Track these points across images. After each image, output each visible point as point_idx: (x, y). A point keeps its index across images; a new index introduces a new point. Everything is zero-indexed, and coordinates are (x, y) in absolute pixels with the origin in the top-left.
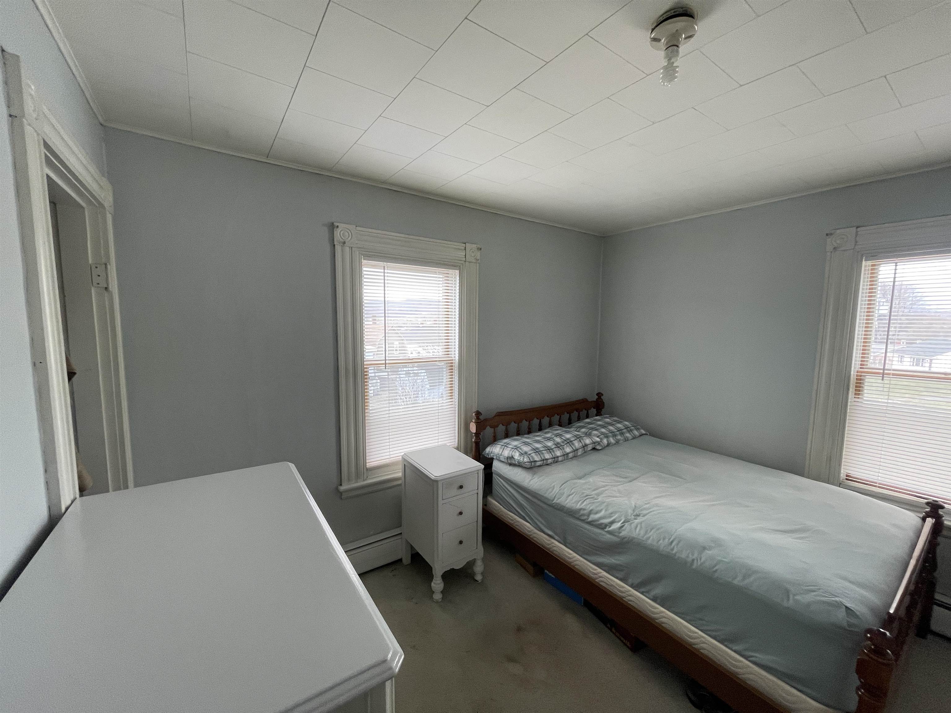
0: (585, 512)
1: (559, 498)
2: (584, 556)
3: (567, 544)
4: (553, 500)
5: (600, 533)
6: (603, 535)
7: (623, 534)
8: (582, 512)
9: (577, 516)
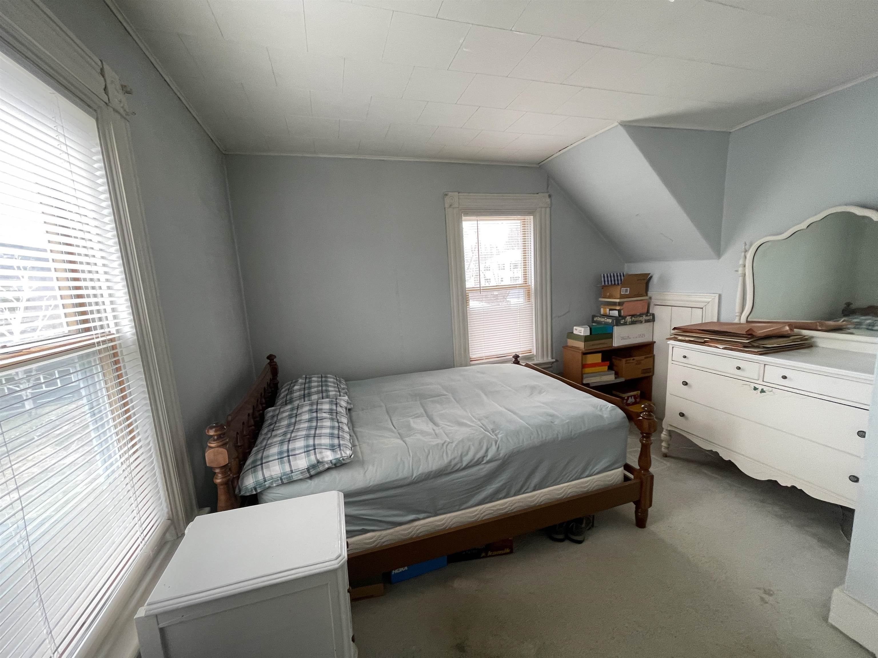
0: (456, 460)
1: (419, 468)
2: (463, 507)
3: (438, 512)
4: (412, 475)
5: (479, 470)
6: (482, 469)
7: (502, 453)
8: (453, 463)
9: (449, 471)
